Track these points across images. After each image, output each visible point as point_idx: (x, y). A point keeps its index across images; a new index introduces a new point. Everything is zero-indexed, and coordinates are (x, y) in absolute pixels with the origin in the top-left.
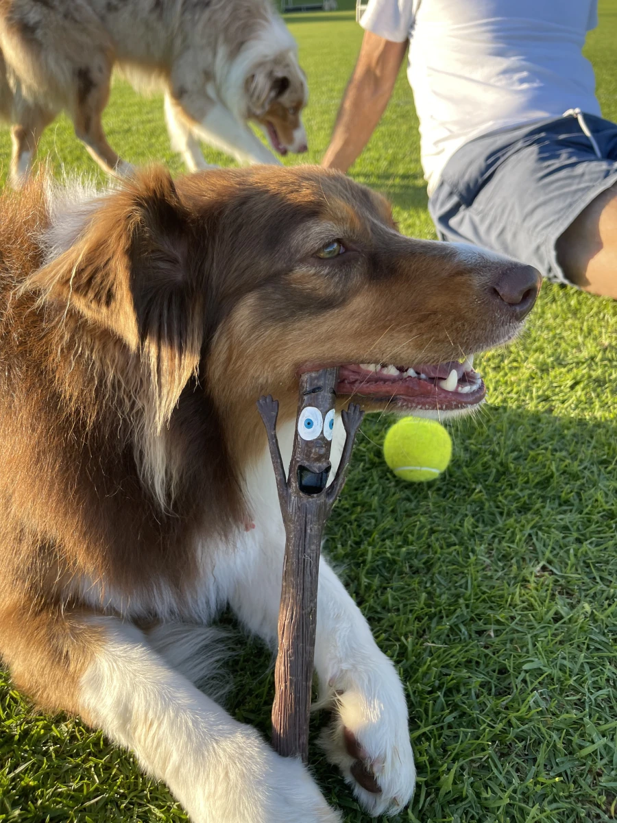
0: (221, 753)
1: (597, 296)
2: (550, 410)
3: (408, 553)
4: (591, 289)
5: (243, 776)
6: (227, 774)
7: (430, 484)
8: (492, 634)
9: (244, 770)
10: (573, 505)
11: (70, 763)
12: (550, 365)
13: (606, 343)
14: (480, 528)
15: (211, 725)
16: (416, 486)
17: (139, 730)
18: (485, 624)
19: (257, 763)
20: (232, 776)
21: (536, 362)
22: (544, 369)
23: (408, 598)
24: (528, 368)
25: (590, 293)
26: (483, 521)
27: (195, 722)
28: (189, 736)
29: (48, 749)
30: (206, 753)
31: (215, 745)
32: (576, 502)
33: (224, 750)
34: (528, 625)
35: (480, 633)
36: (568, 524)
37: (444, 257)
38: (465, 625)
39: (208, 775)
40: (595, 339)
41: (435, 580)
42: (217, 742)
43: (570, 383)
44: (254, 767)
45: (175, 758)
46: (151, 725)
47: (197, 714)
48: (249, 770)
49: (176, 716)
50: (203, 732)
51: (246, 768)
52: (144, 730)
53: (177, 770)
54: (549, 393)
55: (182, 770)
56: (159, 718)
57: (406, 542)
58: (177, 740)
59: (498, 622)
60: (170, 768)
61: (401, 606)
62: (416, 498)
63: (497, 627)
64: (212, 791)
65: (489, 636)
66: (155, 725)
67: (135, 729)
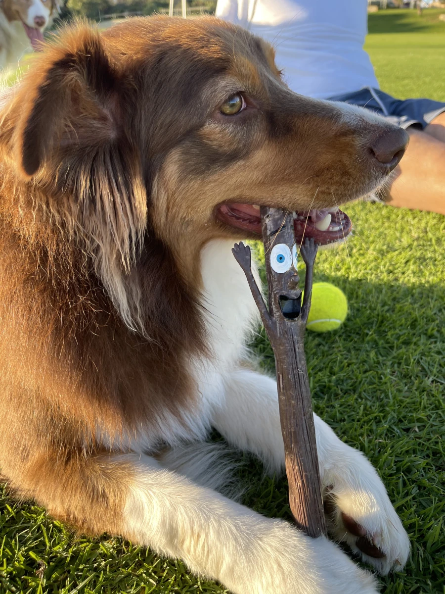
0: (269, 549)
1: (398, 208)
2: (396, 279)
3: (337, 381)
4: (393, 203)
5: (293, 563)
6: (279, 565)
7: (335, 332)
8: (417, 430)
9: (293, 558)
10: (437, 338)
11: (122, 573)
12: (385, 251)
13: (416, 235)
14: (381, 358)
15: (251, 526)
16: (324, 335)
17: (187, 543)
18: (409, 423)
19: (301, 551)
20: (285, 566)
21: (374, 250)
22: (382, 253)
23: (349, 410)
24: (371, 254)
25: (392, 206)
26: (381, 354)
27: (237, 527)
28: (236, 539)
29: (100, 565)
30: (255, 552)
31: (260, 543)
32: (438, 335)
33: (270, 546)
34: (439, 421)
35: (407, 430)
36: (441, 350)
37: (331, 118)
38: (395, 426)
39: (262, 570)
40: (408, 233)
41: (363, 396)
42: (260, 539)
43: (404, 261)
44: (300, 554)
45: (227, 560)
46: (199, 536)
47: (235, 519)
48: (297, 557)
49: (220, 525)
50: (247, 533)
51: (294, 557)
52: (193, 542)
53: (231, 571)
54: (391, 268)
55: (236, 568)
56: (205, 530)
57: (332, 373)
58: (226, 545)
59: (419, 420)
60: (224, 569)
61: (346, 417)
62: (327, 343)
63: (419, 424)
64: (270, 582)
65: (416, 432)
66: (203, 537)
67: (183, 542)
